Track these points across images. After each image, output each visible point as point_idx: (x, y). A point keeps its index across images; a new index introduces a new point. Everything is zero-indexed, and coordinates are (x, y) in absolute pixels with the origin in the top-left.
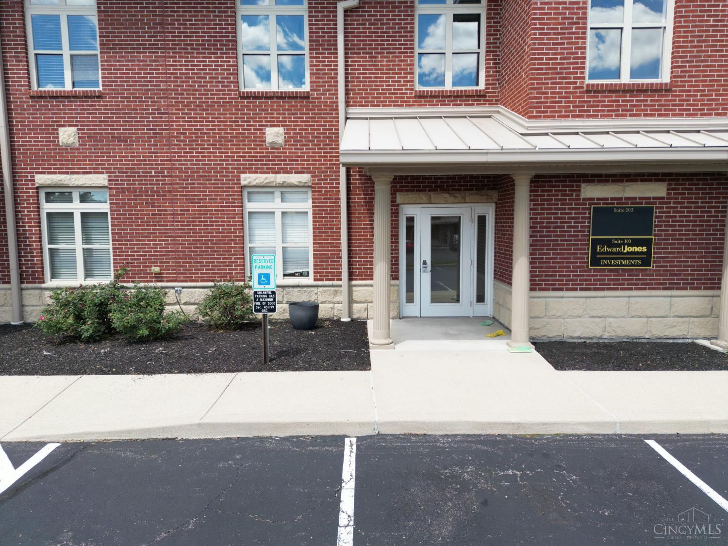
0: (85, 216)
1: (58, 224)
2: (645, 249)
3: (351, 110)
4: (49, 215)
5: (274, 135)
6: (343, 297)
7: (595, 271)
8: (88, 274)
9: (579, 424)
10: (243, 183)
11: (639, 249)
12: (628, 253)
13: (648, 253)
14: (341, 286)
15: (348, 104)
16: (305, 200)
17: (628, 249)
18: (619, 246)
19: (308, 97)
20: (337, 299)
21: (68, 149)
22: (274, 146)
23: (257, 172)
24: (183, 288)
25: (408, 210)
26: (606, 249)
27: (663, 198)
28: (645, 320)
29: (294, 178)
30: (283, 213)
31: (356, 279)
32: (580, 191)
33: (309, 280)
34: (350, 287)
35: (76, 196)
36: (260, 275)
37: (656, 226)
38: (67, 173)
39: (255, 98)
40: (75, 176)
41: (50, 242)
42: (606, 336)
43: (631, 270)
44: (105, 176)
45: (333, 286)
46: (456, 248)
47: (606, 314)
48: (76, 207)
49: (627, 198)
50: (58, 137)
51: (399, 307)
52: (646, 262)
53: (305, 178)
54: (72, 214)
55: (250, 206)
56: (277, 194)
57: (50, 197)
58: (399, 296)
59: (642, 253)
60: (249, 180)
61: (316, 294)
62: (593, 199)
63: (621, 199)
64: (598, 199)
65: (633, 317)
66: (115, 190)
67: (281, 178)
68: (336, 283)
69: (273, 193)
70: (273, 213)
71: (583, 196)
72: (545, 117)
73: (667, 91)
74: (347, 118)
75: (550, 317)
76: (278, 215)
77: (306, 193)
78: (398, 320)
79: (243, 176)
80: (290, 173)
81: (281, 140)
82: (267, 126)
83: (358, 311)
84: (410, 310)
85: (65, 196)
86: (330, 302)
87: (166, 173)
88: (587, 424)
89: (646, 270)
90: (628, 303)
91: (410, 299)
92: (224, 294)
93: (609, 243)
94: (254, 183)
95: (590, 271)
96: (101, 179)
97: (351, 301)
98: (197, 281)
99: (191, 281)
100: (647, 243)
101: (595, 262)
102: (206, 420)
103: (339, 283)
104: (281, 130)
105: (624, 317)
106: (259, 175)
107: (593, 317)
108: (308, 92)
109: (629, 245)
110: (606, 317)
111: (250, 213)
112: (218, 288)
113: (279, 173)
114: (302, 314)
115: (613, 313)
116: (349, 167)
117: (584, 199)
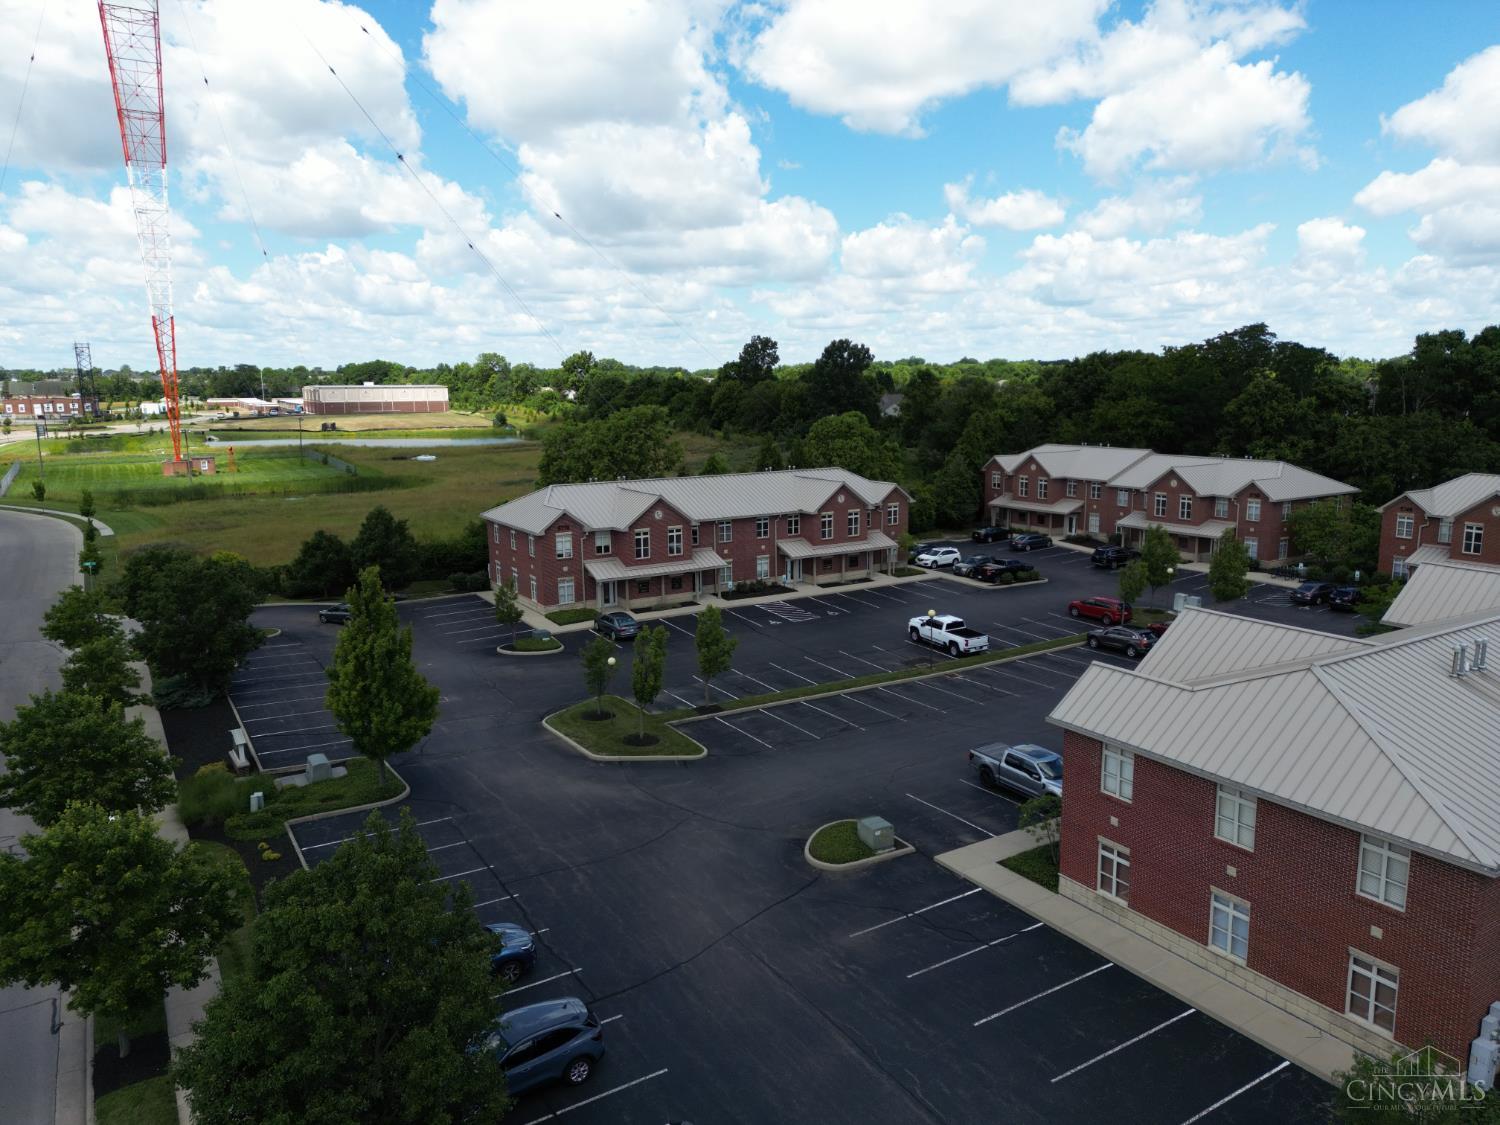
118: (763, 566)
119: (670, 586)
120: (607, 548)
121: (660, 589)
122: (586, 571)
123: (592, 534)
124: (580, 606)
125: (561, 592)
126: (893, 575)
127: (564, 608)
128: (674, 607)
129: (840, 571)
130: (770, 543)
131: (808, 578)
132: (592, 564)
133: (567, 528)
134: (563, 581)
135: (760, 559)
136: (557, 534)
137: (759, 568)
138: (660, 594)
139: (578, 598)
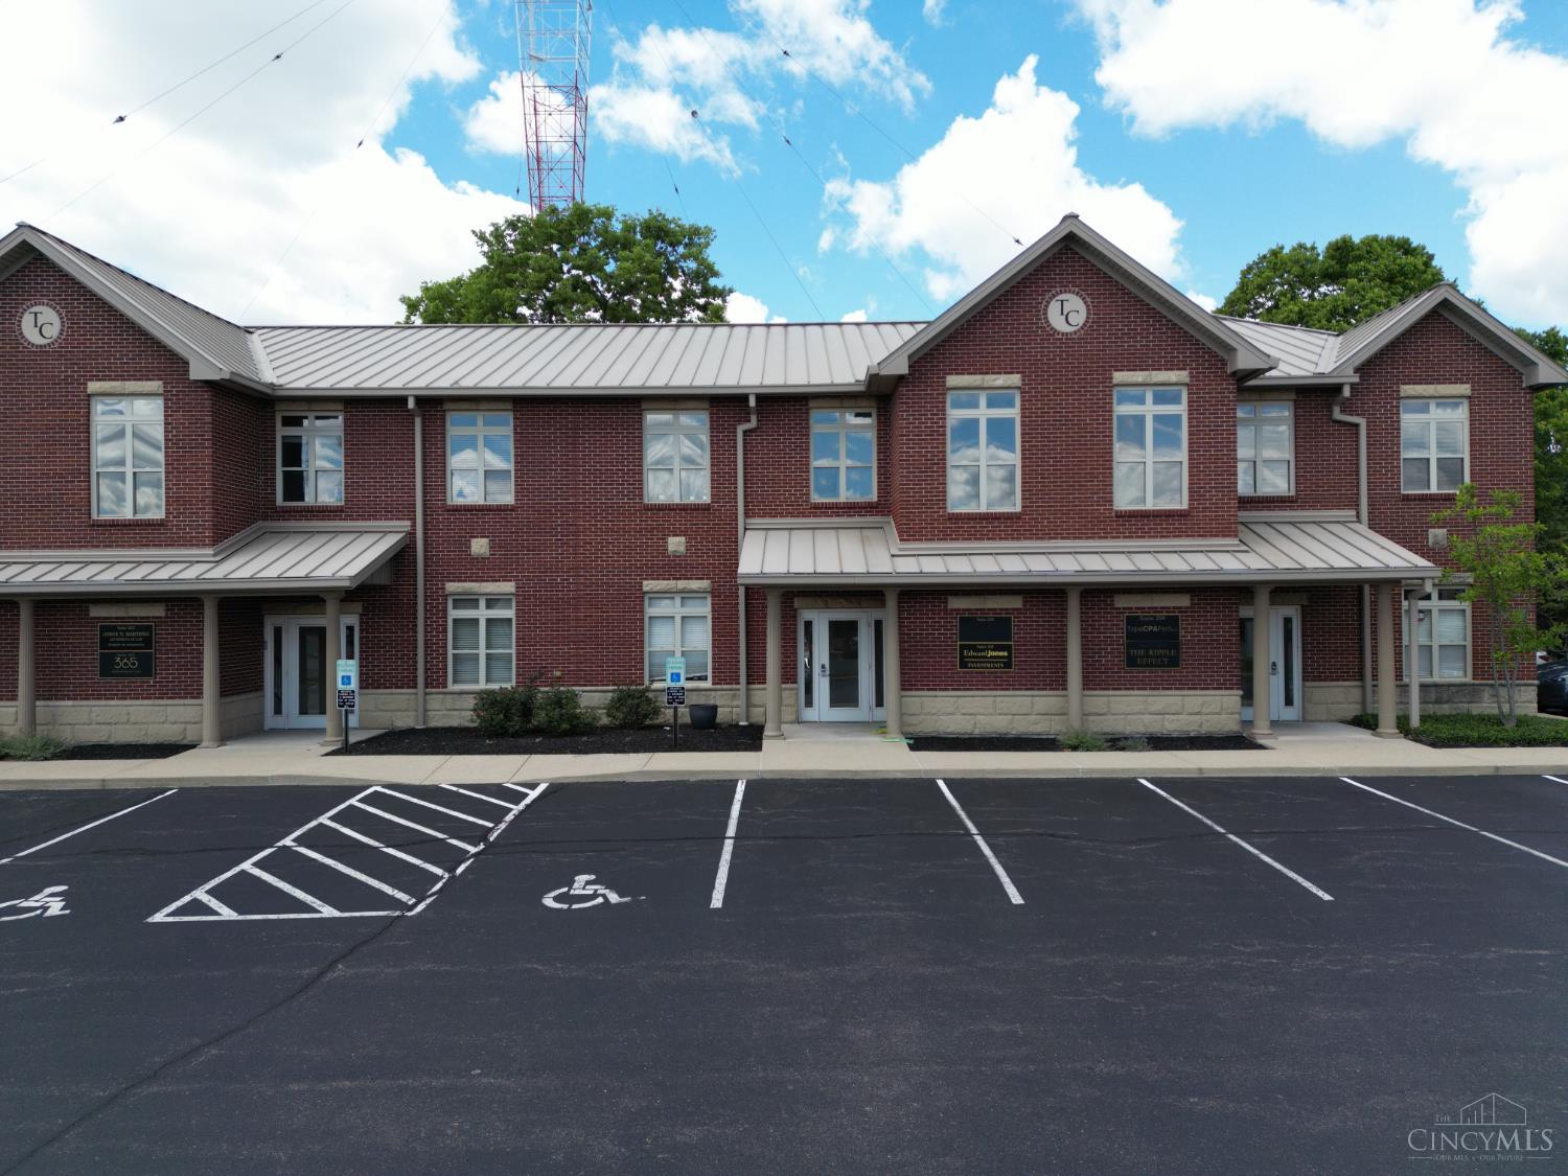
0: (490, 622)
1: (464, 631)
2: (1006, 654)
3: (749, 521)
4: (455, 620)
5: (676, 544)
6: (741, 701)
7: (964, 673)
8: (488, 680)
9: (896, 771)
10: (645, 589)
11: (1001, 654)
12: (991, 657)
13: (1009, 657)
14: (738, 690)
15: (747, 515)
16: (706, 606)
17: (991, 654)
18: (983, 650)
19: (708, 509)
20: (735, 703)
21: (479, 560)
22: (676, 556)
23: (658, 579)
24: (583, 692)
25: (807, 615)
26: (971, 653)
27: (1020, 609)
28: (1010, 717)
29: (695, 584)
30: (683, 617)
31: (754, 683)
32: (946, 602)
33: (708, 684)
34: (748, 690)
35: (482, 603)
36: (672, 674)
37: (1015, 634)
38: (476, 581)
39: (659, 510)
40: (484, 584)
41: (454, 648)
42: (977, 731)
43: (996, 673)
44: (513, 584)
45: (731, 690)
46: (854, 655)
47: (974, 712)
48: (482, 613)
49: (988, 609)
50: (470, 547)
51: (797, 711)
52: (1008, 665)
53: (705, 584)
54: (477, 620)
55: (651, 611)
56: (678, 601)
57: (458, 604)
58: (797, 700)
59: (1003, 657)
60: (650, 586)
61: (714, 698)
62: (959, 610)
63: (984, 610)
64: (963, 610)
65: (1000, 714)
66: (523, 599)
67: (681, 584)
68: (734, 686)
69: (673, 598)
70: (673, 617)
71: (949, 607)
72: (914, 540)
73: (1019, 518)
74: (746, 529)
75: (926, 714)
76: (678, 620)
77: (705, 598)
78: (797, 725)
79: (645, 582)
80: (691, 579)
81: (682, 549)
82: (669, 535)
83: (757, 715)
84: (810, 714)
85: (472, 602)
86: (728, 706)
87: (571, 581)
88: (902, 772)
89: (1009, 672)
90: (994, 702)
91: (809, 703)
92: (630, 695)
93: (974, 648)
94: (655, 589)
95: (959, 673)
96: (508, 587)
97: (749, 705)
98: (597, 685)
99: (592, 685)
100: (1008, 648)
101: (963, 665)
102: (646, 769)
103: (738, 686)
104: (683, 539)
105: (992, 714)
106: (661, 582)
107: (964, 714)
108: (709, 505)
109: (992, 650)
110: (976, 715)
111: (650, 618)
112: (622, 691)
113: (680, 579)
114: (701, 713)
115: (982, 711)
116: (748, 588)
117: (951, 610)
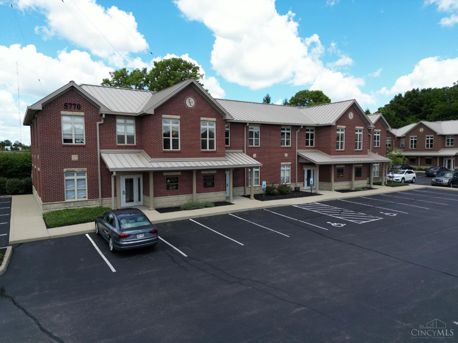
118: (285, 173)
119: (202, 183)
120: (130, 139)
121: (191, 186)
122: (103, 163)
123: (112, 118)
124: (94, 204)
125: (68, 187)
126: (386, 185)
127: (72, 206)
128: (206, 206)
129: (350, 179)
130: (291, 151)
131: (325, 184)
132: (112, 156)
133: (78, 108)
134: (72, 174)
135: (284, 166)
136: (63, 113)
137: (282, 175)
138: (191, 192)
139: (93, 194)
